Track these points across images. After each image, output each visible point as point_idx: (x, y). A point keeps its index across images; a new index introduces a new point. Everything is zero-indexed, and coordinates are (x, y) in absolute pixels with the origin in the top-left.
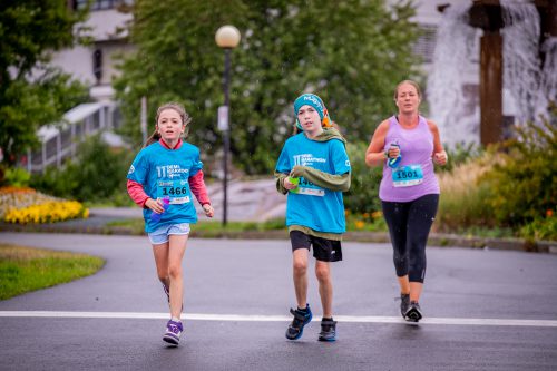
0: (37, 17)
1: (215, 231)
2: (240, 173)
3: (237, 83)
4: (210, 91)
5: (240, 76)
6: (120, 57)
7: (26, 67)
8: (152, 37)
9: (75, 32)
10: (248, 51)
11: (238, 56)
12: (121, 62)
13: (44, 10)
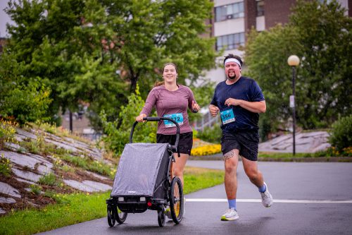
1: (290, 158)
2: (301, 129)
3: (298, 84)
4: (285, 88)
5: (299, 80)
8: (255, 62)
9: (217, 61)
10: (303, 68)
11: (298, 70)
13: (203, 51)
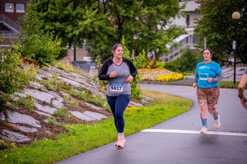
0: (168, 8)
6: (196, 19)
7: (164, 25)
12: (196, 21)
13: (170, 5)
